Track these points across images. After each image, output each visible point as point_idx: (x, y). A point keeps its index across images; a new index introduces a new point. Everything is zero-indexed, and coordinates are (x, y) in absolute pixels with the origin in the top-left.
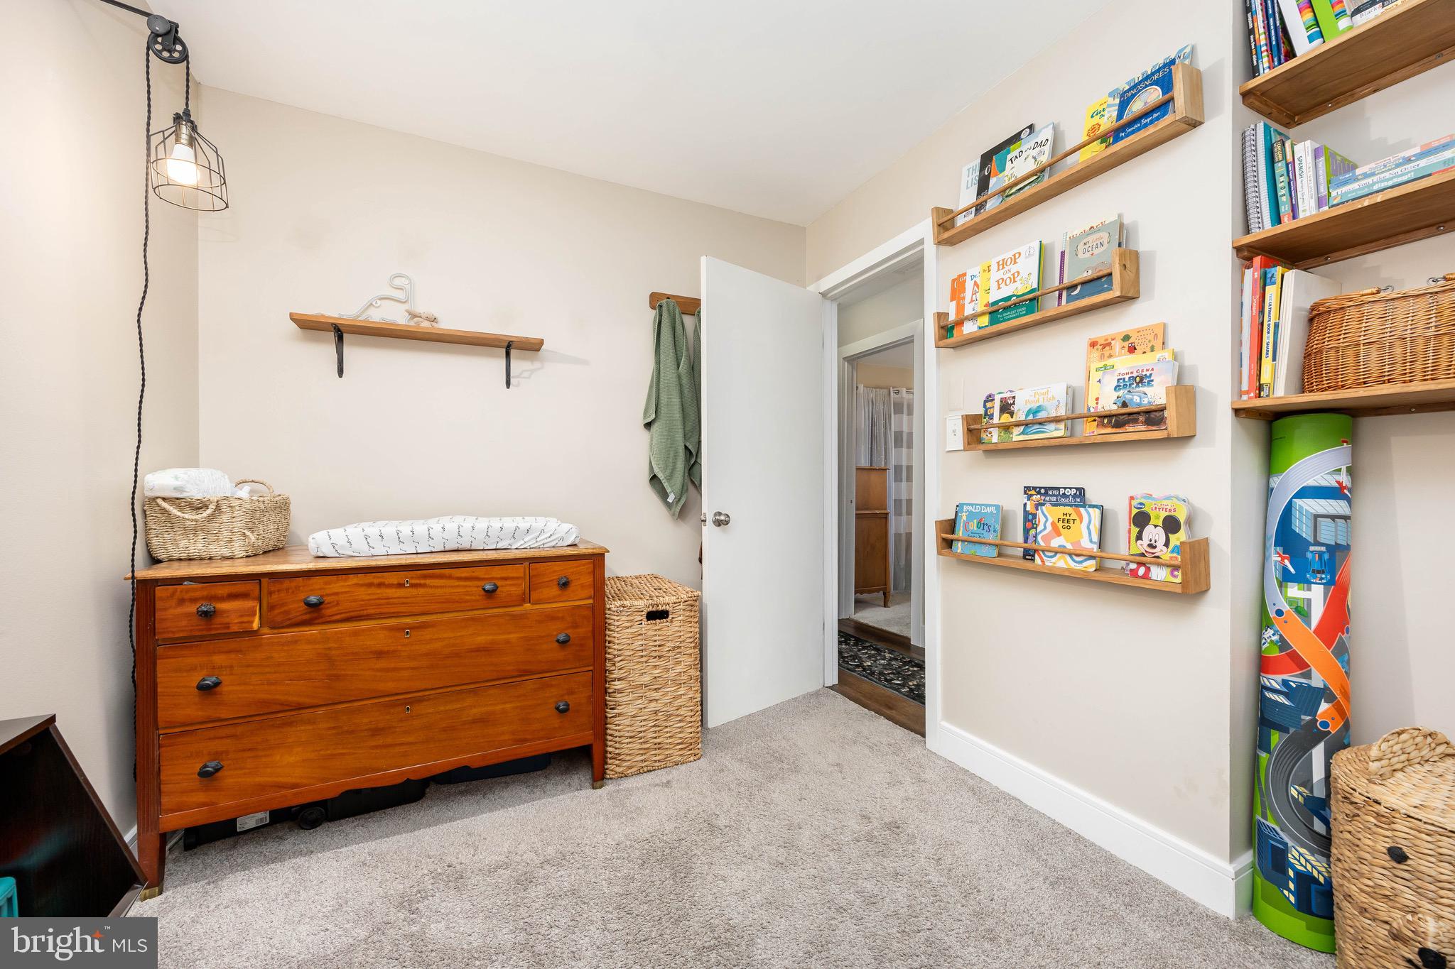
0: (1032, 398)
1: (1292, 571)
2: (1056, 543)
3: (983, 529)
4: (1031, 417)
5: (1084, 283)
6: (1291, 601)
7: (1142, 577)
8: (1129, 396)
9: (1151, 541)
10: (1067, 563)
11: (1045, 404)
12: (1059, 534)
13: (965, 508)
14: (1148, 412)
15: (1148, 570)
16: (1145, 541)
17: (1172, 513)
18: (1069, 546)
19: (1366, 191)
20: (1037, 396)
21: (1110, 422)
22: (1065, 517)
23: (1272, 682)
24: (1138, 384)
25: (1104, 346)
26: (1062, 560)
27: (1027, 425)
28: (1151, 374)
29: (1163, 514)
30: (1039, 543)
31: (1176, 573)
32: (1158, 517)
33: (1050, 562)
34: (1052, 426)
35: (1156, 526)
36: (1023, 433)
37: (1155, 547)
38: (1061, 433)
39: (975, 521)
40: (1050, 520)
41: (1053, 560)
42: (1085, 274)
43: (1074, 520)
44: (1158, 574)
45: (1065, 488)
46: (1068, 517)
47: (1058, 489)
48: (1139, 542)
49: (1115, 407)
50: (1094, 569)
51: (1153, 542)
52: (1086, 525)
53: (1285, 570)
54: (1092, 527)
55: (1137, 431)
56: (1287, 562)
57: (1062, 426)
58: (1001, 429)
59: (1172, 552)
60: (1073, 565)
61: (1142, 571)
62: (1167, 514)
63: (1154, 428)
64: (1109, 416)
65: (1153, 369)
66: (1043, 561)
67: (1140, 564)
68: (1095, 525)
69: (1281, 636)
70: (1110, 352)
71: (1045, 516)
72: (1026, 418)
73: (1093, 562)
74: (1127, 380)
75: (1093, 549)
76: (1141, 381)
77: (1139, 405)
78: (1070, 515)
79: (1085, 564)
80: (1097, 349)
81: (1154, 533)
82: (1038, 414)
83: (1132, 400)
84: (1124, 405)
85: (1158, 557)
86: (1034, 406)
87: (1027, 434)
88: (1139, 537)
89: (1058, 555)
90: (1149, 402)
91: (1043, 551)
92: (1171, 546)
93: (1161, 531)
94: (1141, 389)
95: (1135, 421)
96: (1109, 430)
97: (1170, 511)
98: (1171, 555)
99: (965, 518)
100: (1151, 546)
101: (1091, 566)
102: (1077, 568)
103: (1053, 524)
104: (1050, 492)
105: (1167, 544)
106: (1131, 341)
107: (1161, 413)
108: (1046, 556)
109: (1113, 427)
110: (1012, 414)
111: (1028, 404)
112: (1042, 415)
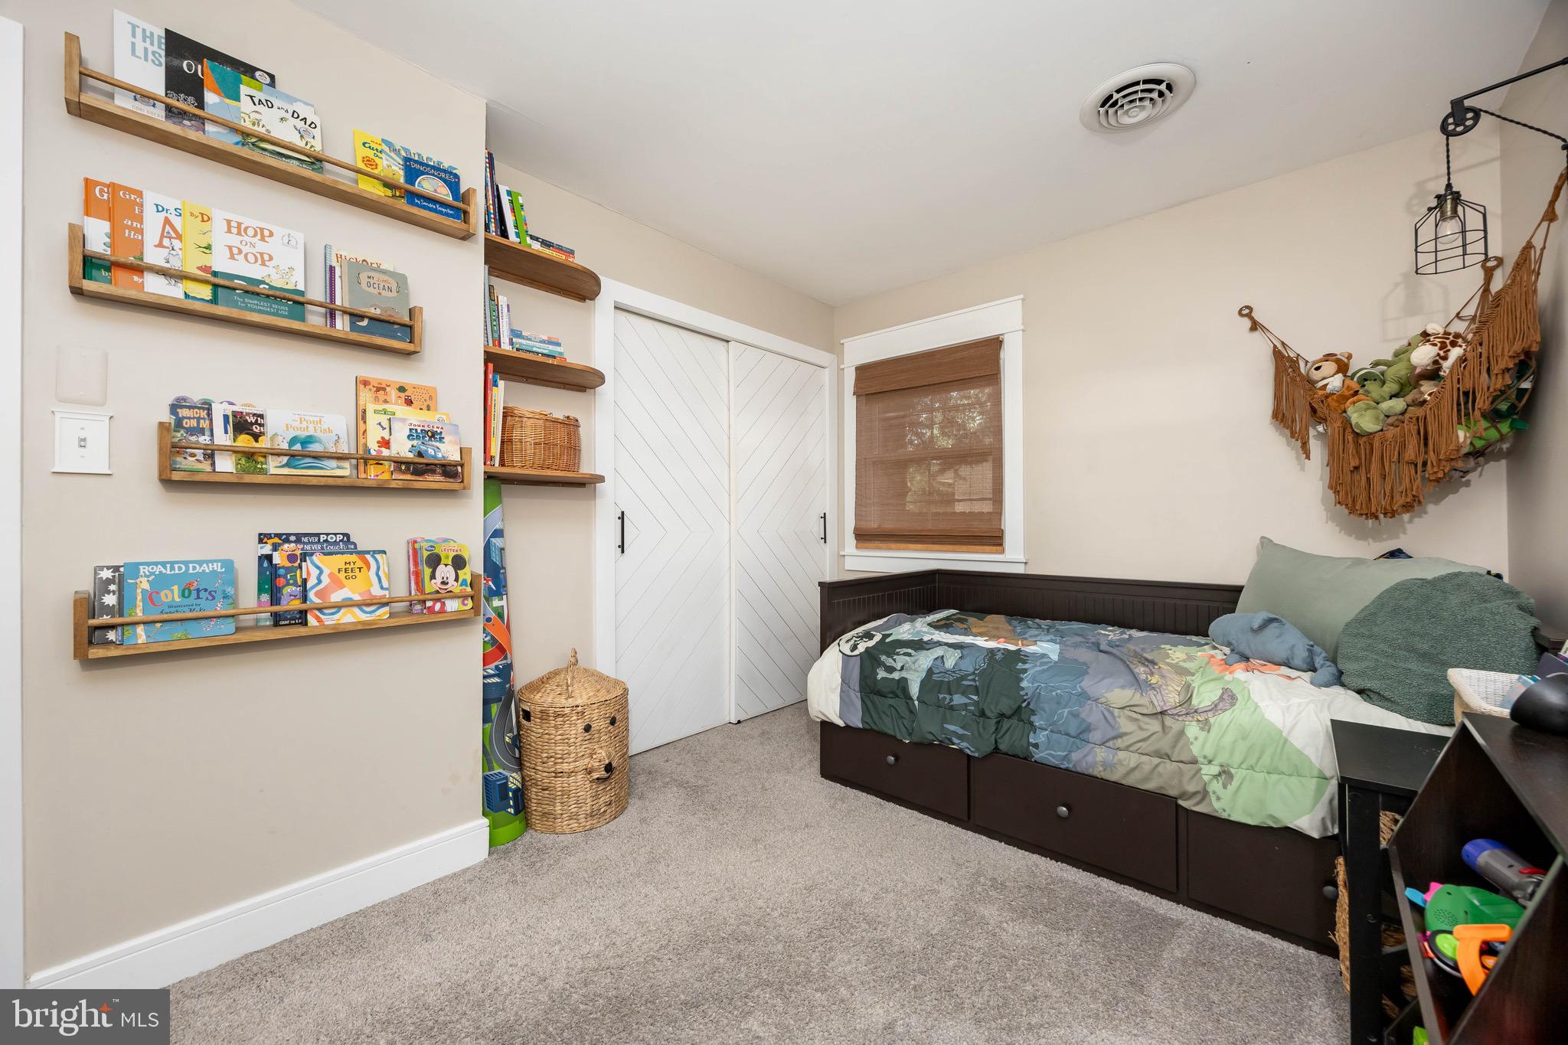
0: (297, 424)
1: (494, 588)
2: (336, 597)
3: (198, 597)
4: (298, 447)
5: (371, 319)
6: (495, 610)
7: (439, 612)
8: (423, 448)
9: (443, 578)
10: (354, 615)
11: (318, 434)
12: (342, 586)
13: (143, 570)
14: (443, 466)
15: (443, 604)
16: (439, 580)
17: (459, 553)
18: (357, 597)
19: (529, 349)
20: (304, 423)
21: (408, 469)
22: (348, 566)
23: (488, 671)
24: (430, 437)
25: (378, 389)
26: (349, 615)
27: (293, 456)
28: (441, 432)
29: (452, 554)
30: (311, 601)
31: (466, 602)
32: (447, 557)
33: (330, 620)
34: (333, 463)
35: (446, 565)
36: (287, 465)
37: (447, 583)
38: (346, 472)
39: (175, 588)
40: (326, 572)
41: (336, 617)
42: (372, 310)
43: (360, 568)
44: (452, 605)
45: (327, 534)
46: (352, 566)
47: (318, 535)
48: (433, 581)
49: (411, 455)
50: (388, 616)
51: (445, 579)
52: (374, 573)
53: (490, 588)
54: (381, 573)
55: (435, 481)
56: (490, 583)
57: (346, 464)
58: (239, 456)
59: (461, 585)
60: (364, 617)
61: (438, 606)
62: (455, 553)
63: (451, 480)
64: (408, 463)
65: (442, 428)
66: (319, 620)
67: (437, 600)
68: (384, 570)
69: (492, 636)
70: (385, 397)
71: (318, 567)
72: (289, 446)
73: (386, 609)
74: (419, 431)
75: (385, 595)
76: (433, 436)
77: (435, 457)
78: (354, 564)
79: (379, 612)
80: (370, 390)
81: (445, 571)
82: (309, 446)
83: (427, 451)
84: (420, 454)
85: (451, 591)
86: (303, 434)
87: (295, 467)
88: (433, 577)
89: (343, 610)
90: (443, 457)
91: (320, 609)
92: (460, 580)
93: (450, 569)
94: (434, 443)
95: (433, 472)
96: (409, 477)
97: (457, 551)
98: (461, 588)
99: (146, 586)
100: (443, 583)
101: (385, 614)
102: (371, 618)
103: (331, 575)
104: (305, 540)
105: (457, 580)
106: (407, 393)
107: (455, 468)
108: (324, 614)
109: (412, 474)
110: (256, 437)
111: (291, 430)
112: (315, 448)
